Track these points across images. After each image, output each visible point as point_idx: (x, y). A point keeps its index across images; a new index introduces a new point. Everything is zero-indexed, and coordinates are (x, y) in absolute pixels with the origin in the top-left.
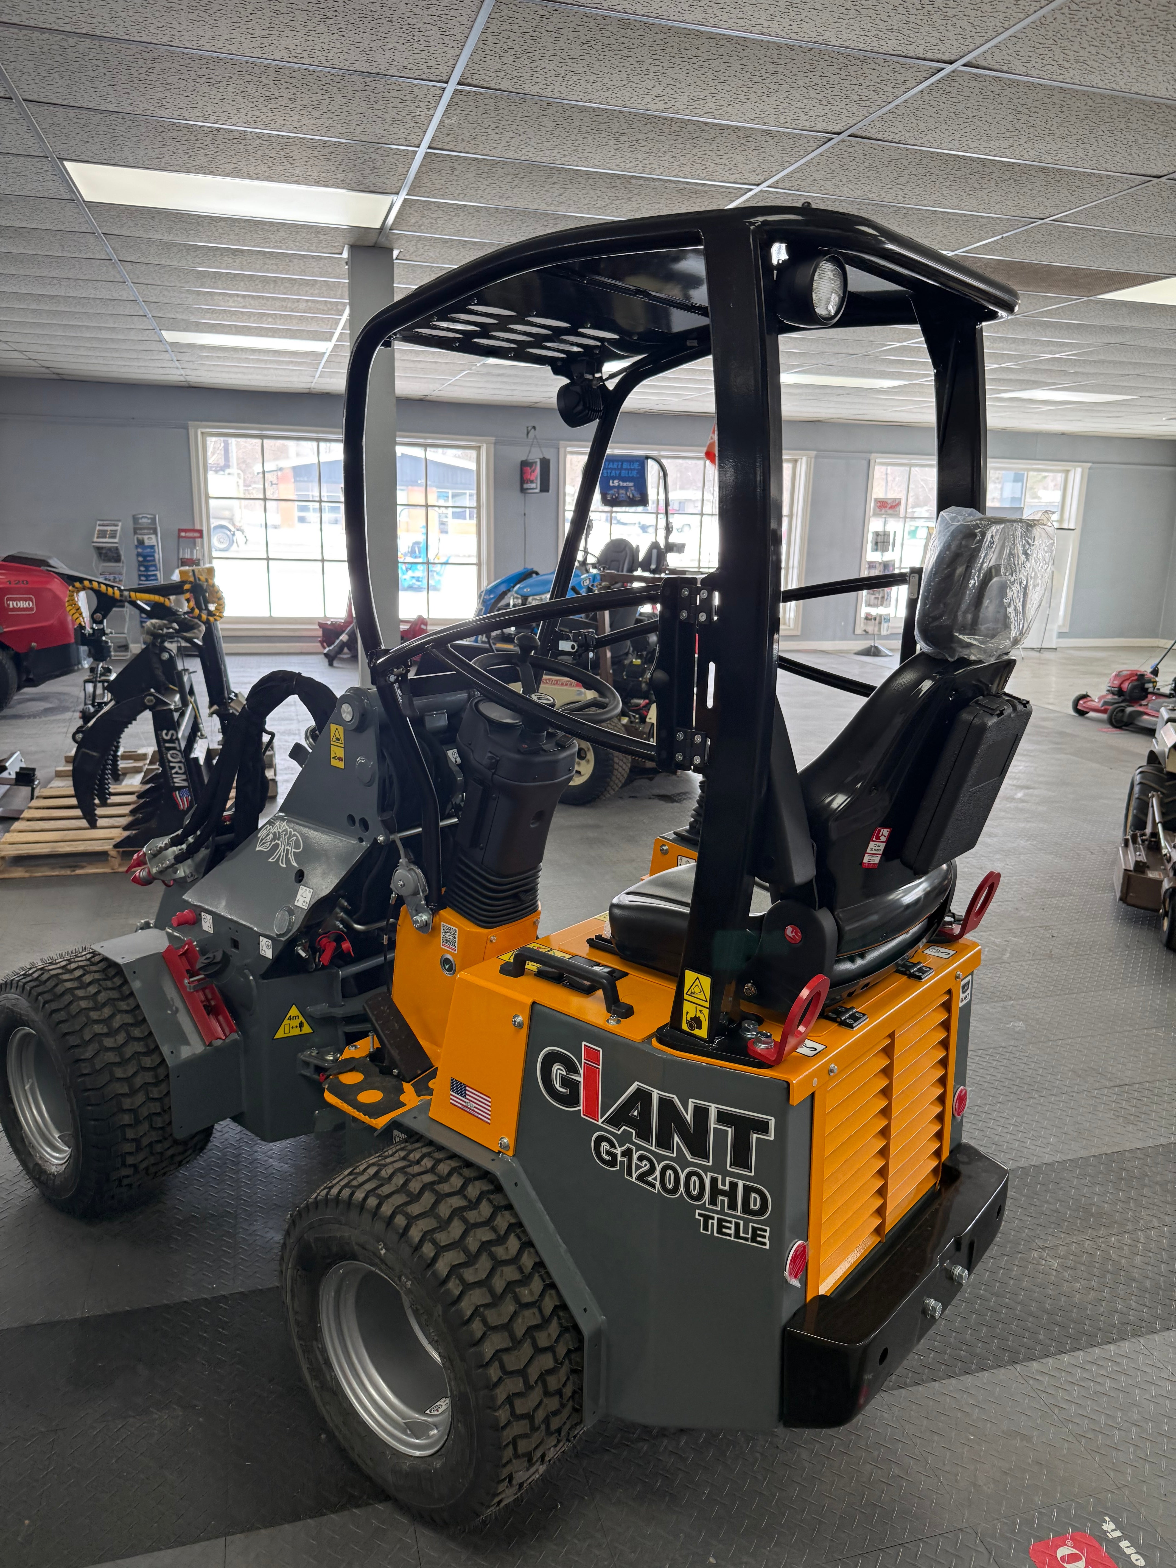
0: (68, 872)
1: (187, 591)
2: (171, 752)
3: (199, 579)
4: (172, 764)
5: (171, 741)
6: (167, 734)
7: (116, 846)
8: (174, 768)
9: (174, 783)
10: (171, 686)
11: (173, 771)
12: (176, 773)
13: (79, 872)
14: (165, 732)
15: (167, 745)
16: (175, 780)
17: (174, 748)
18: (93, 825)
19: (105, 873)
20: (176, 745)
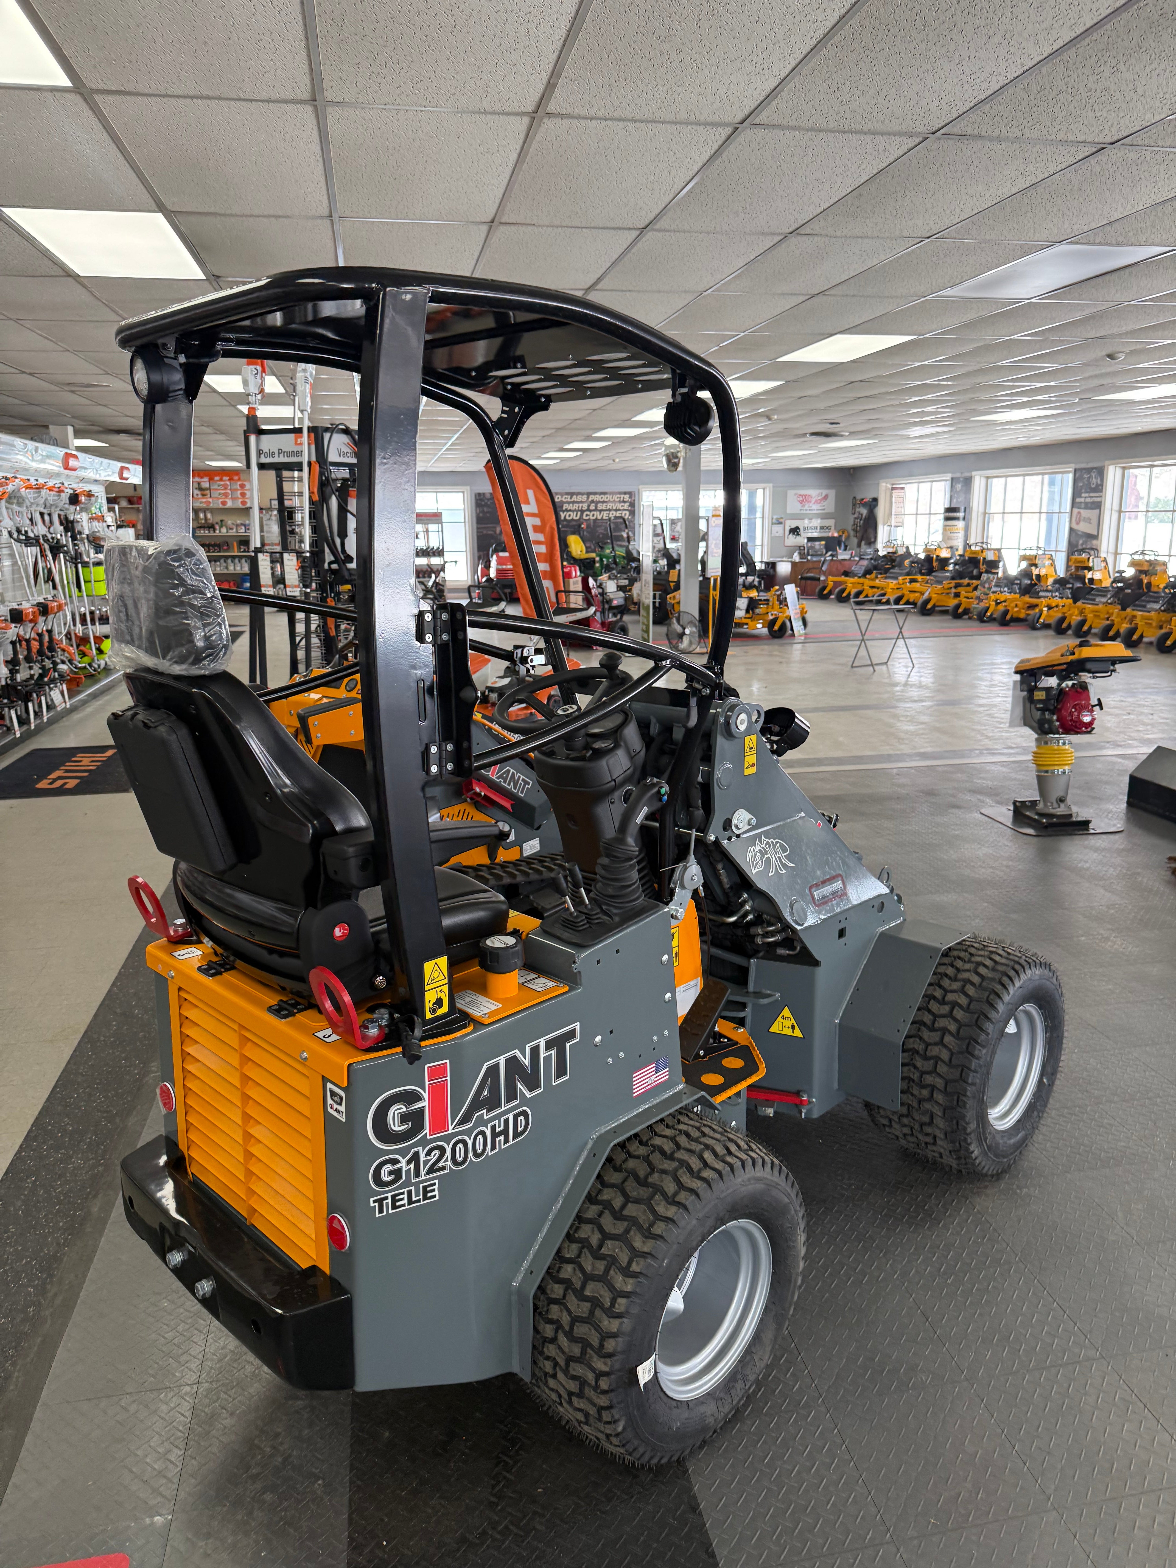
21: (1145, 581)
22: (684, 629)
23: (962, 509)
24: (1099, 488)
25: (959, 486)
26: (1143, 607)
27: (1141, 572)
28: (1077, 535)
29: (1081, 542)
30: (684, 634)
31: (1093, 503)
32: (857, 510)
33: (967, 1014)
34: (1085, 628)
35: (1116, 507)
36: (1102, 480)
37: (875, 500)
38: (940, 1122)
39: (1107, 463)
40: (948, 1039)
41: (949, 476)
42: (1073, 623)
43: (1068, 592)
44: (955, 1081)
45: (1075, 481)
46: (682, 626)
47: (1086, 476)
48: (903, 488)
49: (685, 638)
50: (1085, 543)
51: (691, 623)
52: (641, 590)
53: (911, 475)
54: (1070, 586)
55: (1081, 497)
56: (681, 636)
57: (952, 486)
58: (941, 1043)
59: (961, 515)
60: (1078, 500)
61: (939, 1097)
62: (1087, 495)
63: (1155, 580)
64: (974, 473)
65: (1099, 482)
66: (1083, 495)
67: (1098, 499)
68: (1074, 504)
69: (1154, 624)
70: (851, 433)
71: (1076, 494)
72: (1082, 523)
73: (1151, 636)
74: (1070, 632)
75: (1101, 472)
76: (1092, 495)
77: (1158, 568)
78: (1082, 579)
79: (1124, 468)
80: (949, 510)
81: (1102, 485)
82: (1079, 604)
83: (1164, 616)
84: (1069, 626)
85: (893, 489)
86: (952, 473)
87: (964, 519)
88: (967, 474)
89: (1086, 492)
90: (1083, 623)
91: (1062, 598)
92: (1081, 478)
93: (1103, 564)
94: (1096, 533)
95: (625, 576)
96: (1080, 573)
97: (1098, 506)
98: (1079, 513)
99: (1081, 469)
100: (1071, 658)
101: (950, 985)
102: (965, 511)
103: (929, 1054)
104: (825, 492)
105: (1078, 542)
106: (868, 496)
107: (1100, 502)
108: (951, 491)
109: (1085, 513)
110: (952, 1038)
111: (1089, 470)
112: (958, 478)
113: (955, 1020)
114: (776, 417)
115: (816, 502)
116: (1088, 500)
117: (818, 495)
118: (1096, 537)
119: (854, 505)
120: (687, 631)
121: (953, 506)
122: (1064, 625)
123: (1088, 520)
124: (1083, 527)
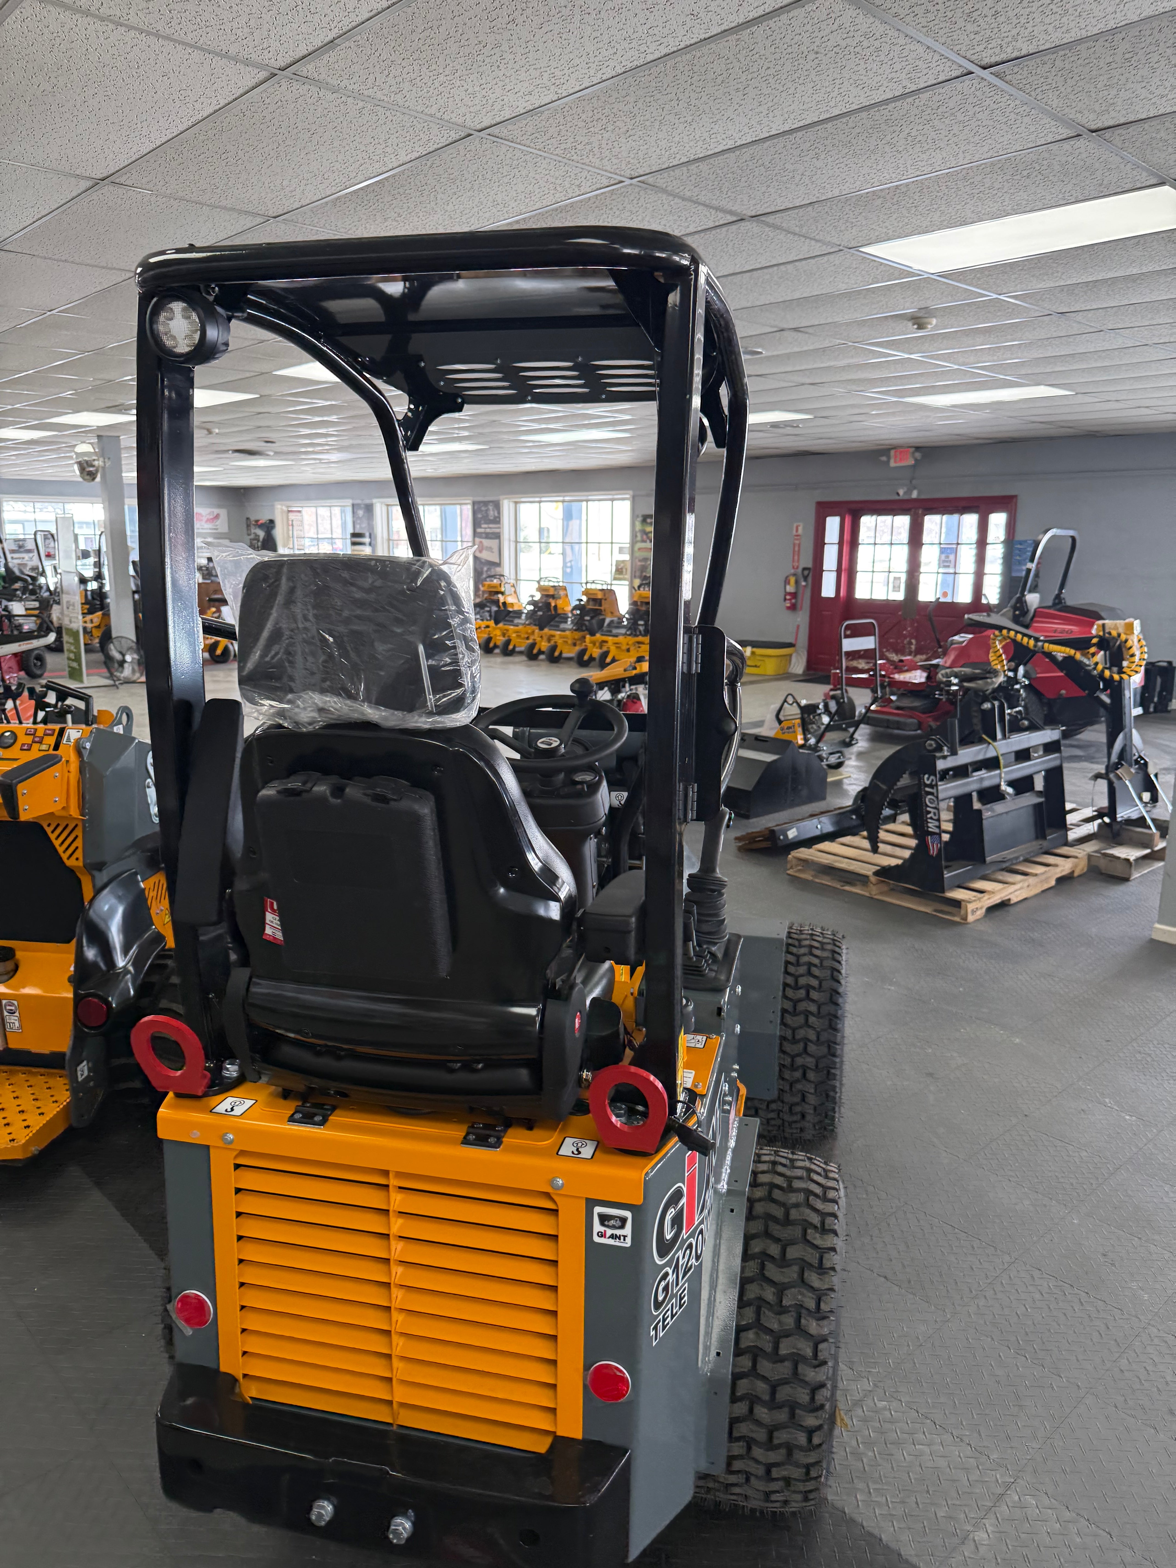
0: (838, 885)
1: (1094, 645)
2: (929, 797)
3: (1110, 633)
4: (928, 809)
5: (931, 786)
6: (928, 779)
7: (876, 873)
8: (930, 812)
9: (928, 827)
10: (984, 736)
11: (929, 816)
12: (931, 818)
13: (847, 888)
14: (926, 776)
15: (927, 789)
16: (930, 825)
17: (932, 794)
18: (875, 850)
19: (863, 895)
20: (934, 791)
21: (553, 604)
22: (124, 655)
23: (367, 534)
24: (497, 520)
25: (361, 513)
26: (557, 627)
27: (548, 596)
28: (481, 563)
29: (485, 569)
30: (124, 661)
31: (493, 533)
32: (253, 531)
33: (822, 994)
34: (511, 647)
35: (513, 538)
36: (499, 513)
37: (272, 522)
38: (812, 1099)
39: (501, 497)
40: (812, 1019)
41: (349, 502)
42: (499, 643)
43: (487, 614)
44: (824, 1057)
45: (474, 513)
46: (121, 653)
47: (483, 508)
48: (299, 511)
49: (126, 665)
50: (488, 570)
51: (130, 648)
52: (62, 613)
53: (308, 499)
54: (488, 609)
55: (481, 527)
56: (122, 663)
57: (353, 512)
58: (807, 1024)
59: (367, 540)
60: (479, 530)
61: (811, 1075)
62: (486, 526)
63: (560, 603)
64: (374, 501)
65: (496, 514)
66: (483, 526)
67: (497, 530)
68: (475, 534)
69: (570, 642)
70: (276, 453)
71: (476, 524)
72: (484, 552)
73: (570, 652)
74: (497, 651)
75: (497, 506)
76: (491, 526)
77: (562, 593)
78: (497, 602)
79: (516, 503)
80: (354, 535)
81: (499, 517)
82: (501, 625)
83: (578, 635)
84: (496, 646)
85: (289, 511)
86: (352, 499)
87: (370, 544)
88: (368, 501)
89: (486, 523)
90: (508, 642)
91: (482, 620)
92: (480, 510)
93: (513, 589)
94: (497, 561)
95: (33, 597)
96: (495, 597)
97: (497, 536)
98: (481, 542)
99: (479, 502)
100: (634, 672)
101: (797, 971)
102: (370, 537)
103: (798, 1037)
104: (216, 511)
105: (482, 569)
106: (264, 518)
107: (499, 533)
108: (353, 517)
109: (486, 542)
110: (814, 1018)
111: (486, 503)
112: (358, 505)
113: (813, 1001)
114: (217, 431)
115: (208, 521)
116: (488, 530)
117: (209, 514)
118: (499, 565)
119: (248, 526)
120: (128, 658)
121: (357, 531)
122: (491, 645)
123: (490, 549)
124: (485, 556)
